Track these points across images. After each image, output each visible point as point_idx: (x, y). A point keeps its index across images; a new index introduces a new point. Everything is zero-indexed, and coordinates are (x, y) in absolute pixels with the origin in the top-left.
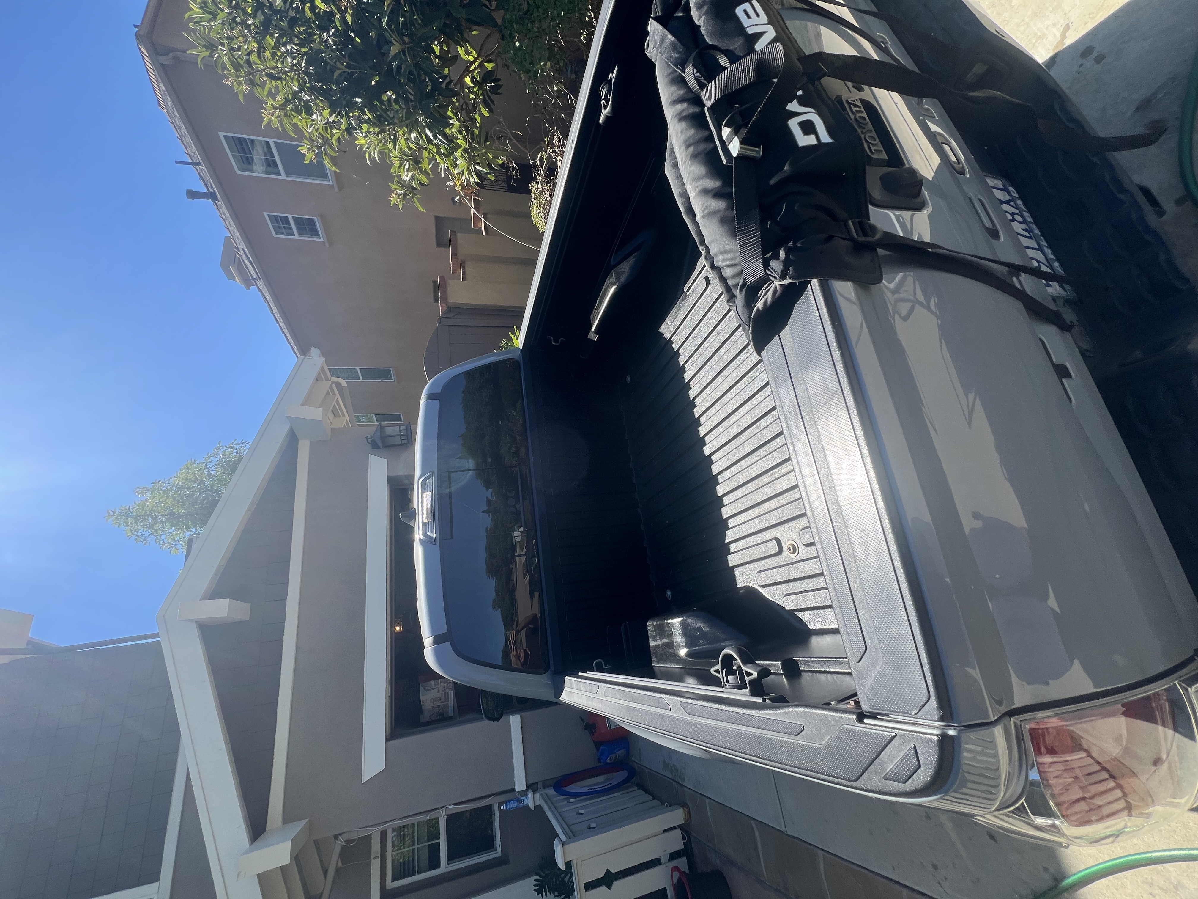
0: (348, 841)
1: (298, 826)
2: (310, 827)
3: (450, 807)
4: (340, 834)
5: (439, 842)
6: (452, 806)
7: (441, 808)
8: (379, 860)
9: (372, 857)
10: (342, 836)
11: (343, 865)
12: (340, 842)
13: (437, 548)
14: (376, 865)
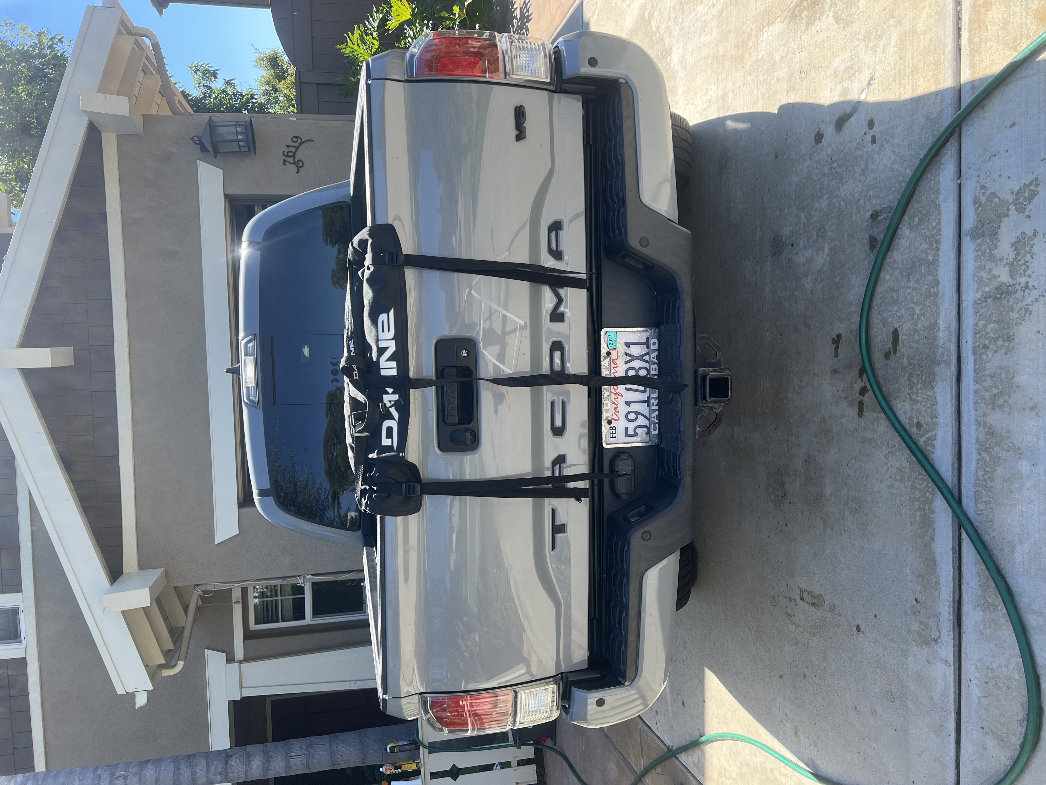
0: (204, 592)
1: (155, 574)
2: (167, 575)
3: (308, 577)
4: (197, 585)
5: (304, 598)
6: (310, 576)
7: (299, 576)
8: (240, 605)
9: (233, 602)
10: (199, 587)
11: (203, 604)
12: (197, 592)
13: (260, 412)
14: (237, 609)
